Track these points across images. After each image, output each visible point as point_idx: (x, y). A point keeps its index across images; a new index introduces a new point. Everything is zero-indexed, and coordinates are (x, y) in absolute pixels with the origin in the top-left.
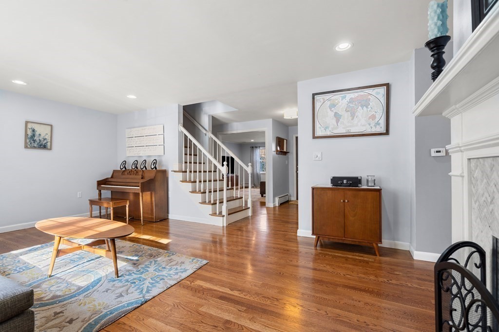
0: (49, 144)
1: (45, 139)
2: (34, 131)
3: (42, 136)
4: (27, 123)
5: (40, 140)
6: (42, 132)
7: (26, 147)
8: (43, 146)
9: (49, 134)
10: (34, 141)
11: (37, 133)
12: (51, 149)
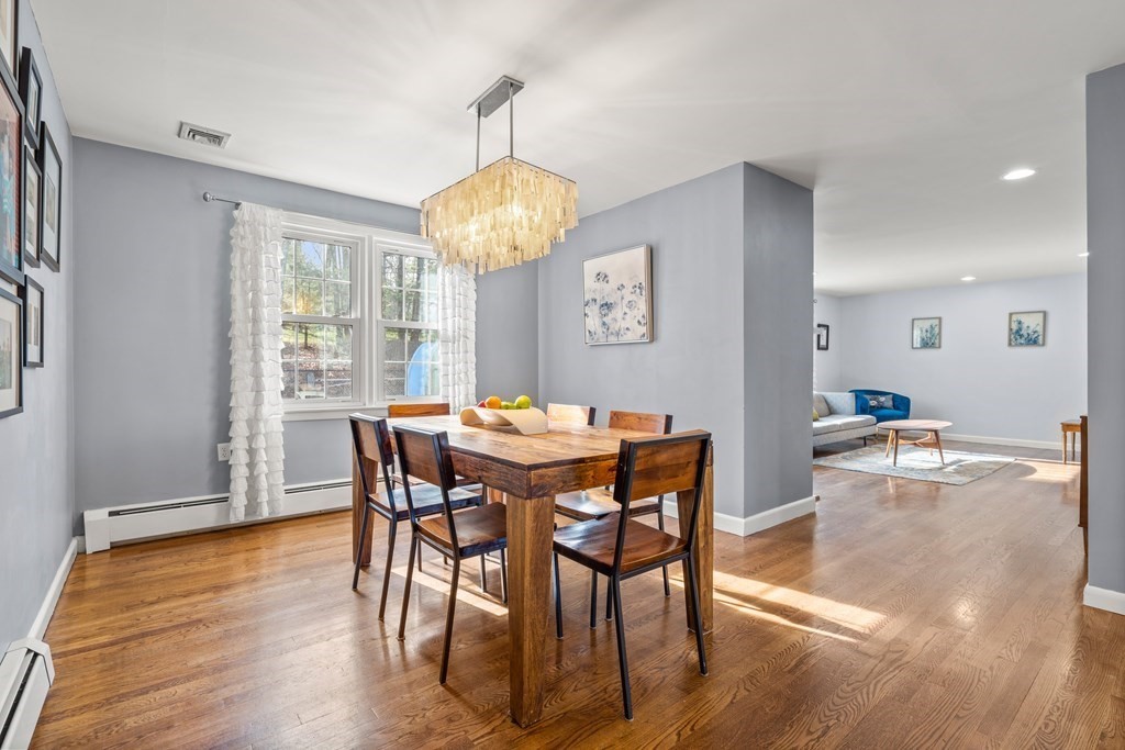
0: (1041, 338)
1: (1035, 332)
2: (1020, 323)
3: (1031, 328)
4: (1011, 315)
5: (1028, 334)
6: (1032, 323)
7: (1010, 344)
8: (1032, 341)
9: (1041, 324)
10: (1021, 336)
11: (1025, 326)
12: (1043, 344)
